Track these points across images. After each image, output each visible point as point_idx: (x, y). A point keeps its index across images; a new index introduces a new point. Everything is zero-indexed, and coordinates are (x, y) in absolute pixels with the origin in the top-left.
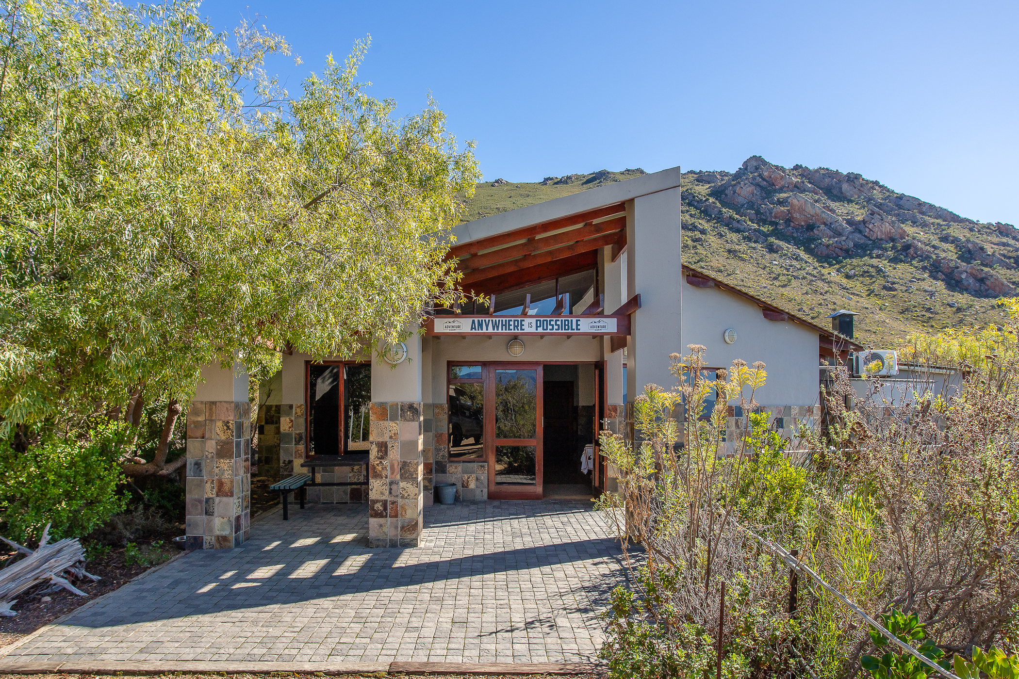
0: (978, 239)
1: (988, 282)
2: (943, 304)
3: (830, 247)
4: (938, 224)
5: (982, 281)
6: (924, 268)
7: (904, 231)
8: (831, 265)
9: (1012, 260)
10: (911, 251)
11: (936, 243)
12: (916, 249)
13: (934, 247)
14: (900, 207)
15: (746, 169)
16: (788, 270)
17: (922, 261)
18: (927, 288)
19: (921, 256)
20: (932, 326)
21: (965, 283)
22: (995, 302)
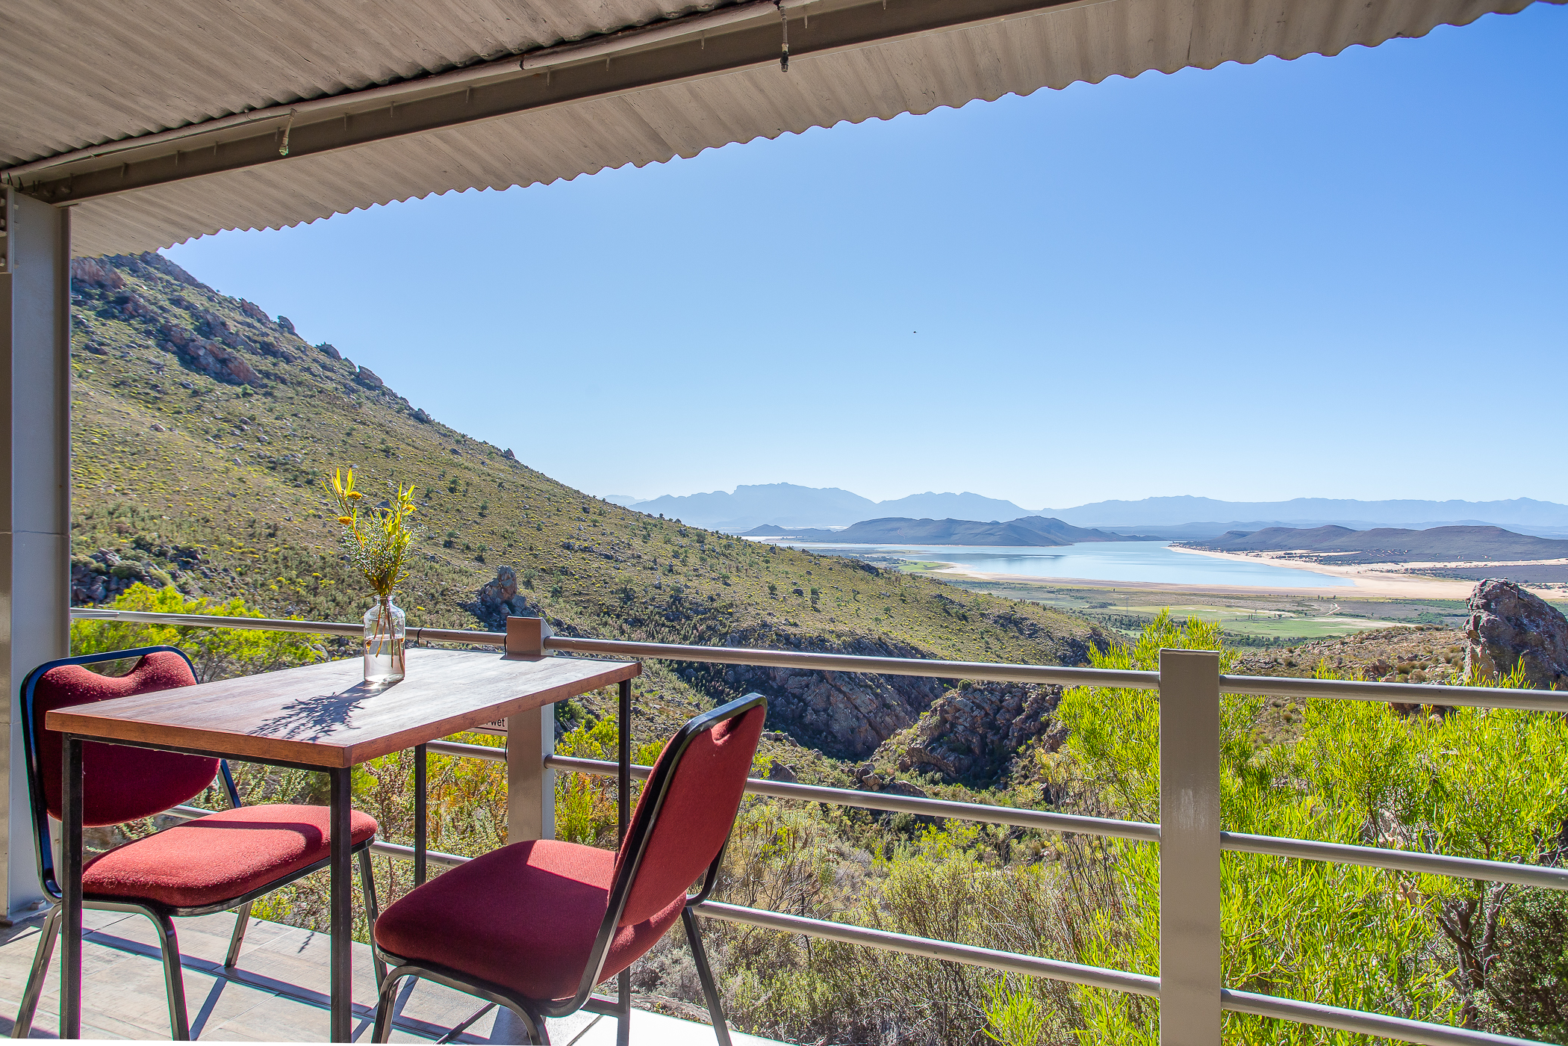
0: (222, 314)
1: (231, 365)
2: (175, 383)
4: (167, 281)
5: (224, 362)
6: (148, 333)
7: (119, 278)
9: (258, 346)
10: (130, 306)
11: (166, 304)
12: (137, 305)
13: (161, 308)
17: (145, 323)
18: (152, 358)
19: (144, 317)
20: (160, 409)
21: (204, 362)
22: (239, 390)
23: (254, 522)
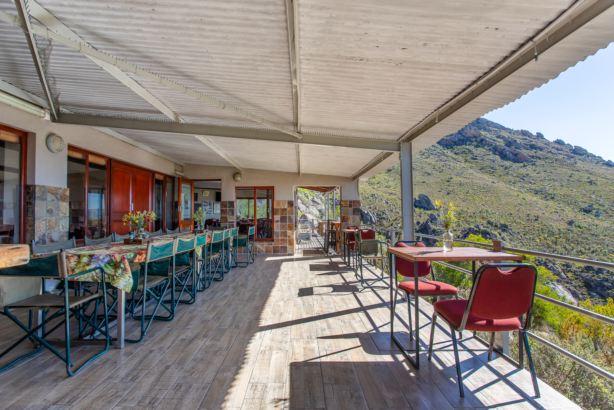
0: (514, 137)
1: (518, 156)
2: (499, 166)
3: (448, 141)
4: (495, 130)
5: (516, 155)
6: (490, 150)
7: (481, 133)
8: (448, 148)
9: (529, 146)
10: (484, 142)
11: (495, 138)
12: (486, 141)
13: (494, 140)
14: (478, 123)
16: (428, 151)
17: (489, 146)
18: (491, 158)
19: (488, 144)
20: (494, 175)
21: (508, 156)
22: (522, 164)
23: (529, 215)
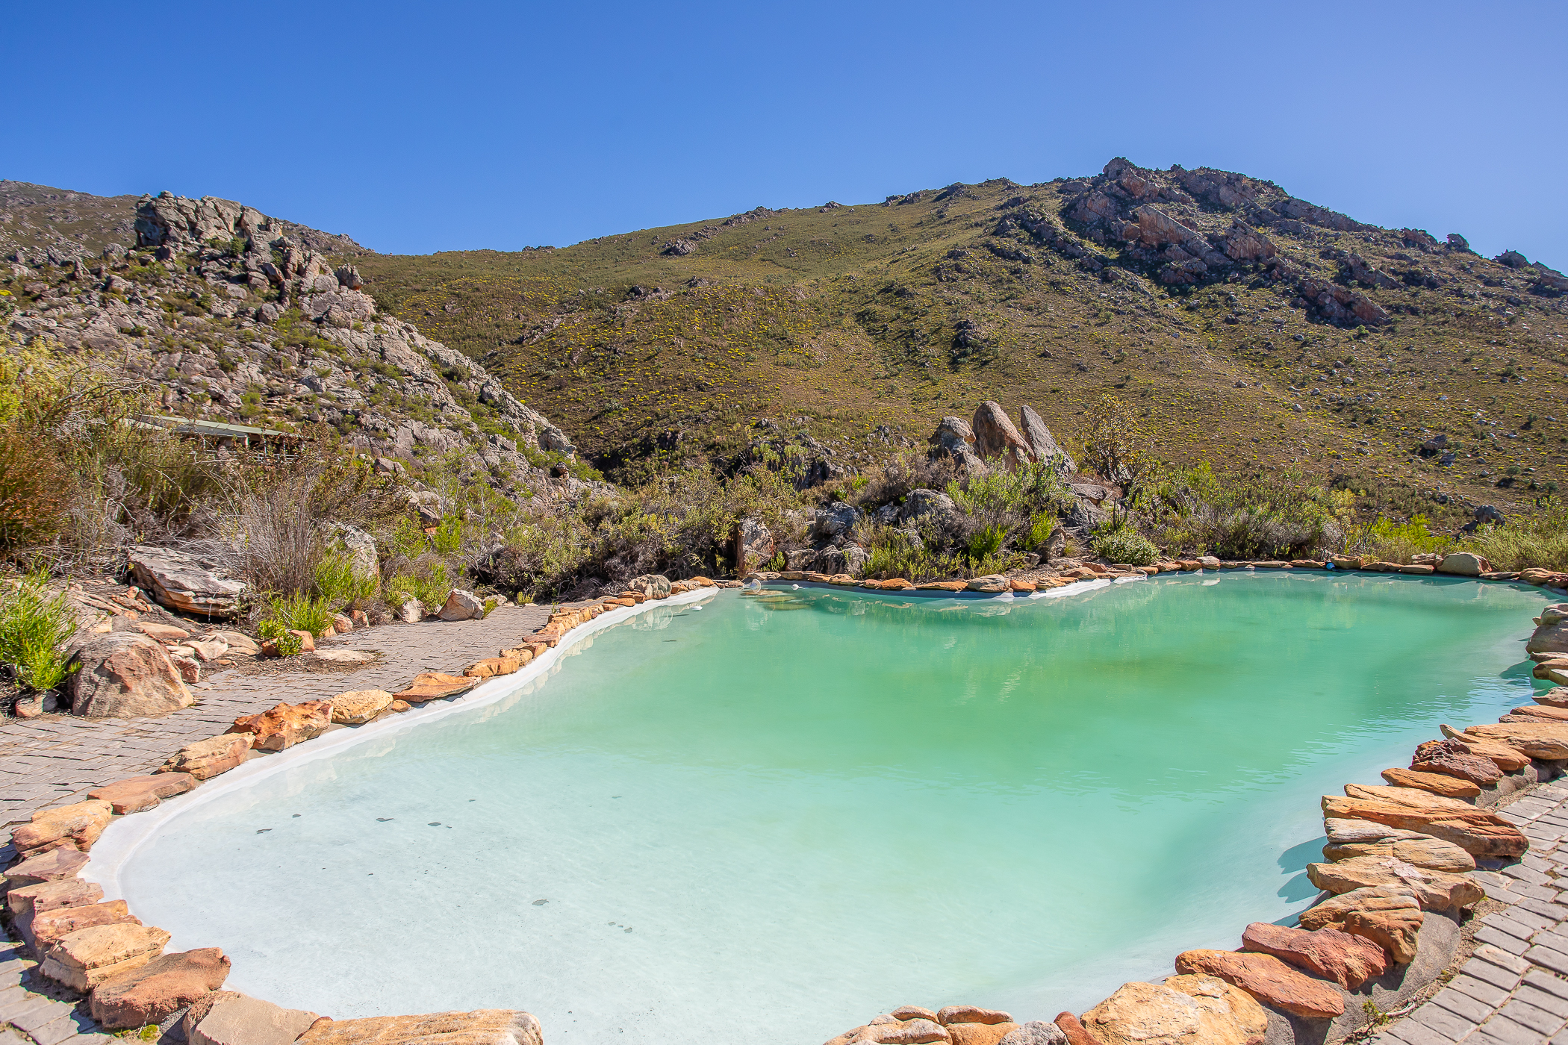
1: (1355, 308)
2: (1288, 338)
3: (1179, 272)
4: (1326, 235)
5: (1348, 306)
6: (1285, 293)
7: (1278, 246)
8: (1172, 295)
9: (1401, 277)
10: (1277, 271)
11: (1313, 259)
12: (1284, 269)
13: (1307, 265)
14: (1286, 215)
15: (1106, 175)
16: (1116, 303)
17: (1285, 284)
18: (1278, 318)
19: (1287, 278)
20: (1262, 365)
22: (1354, 332)
